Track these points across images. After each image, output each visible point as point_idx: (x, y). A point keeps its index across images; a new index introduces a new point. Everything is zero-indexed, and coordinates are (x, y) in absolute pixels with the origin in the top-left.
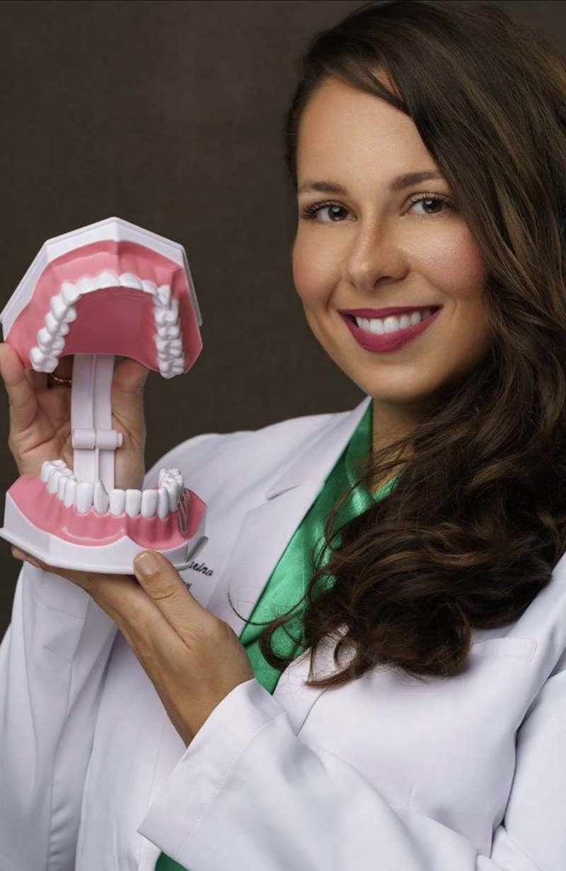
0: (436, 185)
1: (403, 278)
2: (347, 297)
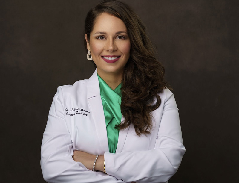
2: (105, 53)
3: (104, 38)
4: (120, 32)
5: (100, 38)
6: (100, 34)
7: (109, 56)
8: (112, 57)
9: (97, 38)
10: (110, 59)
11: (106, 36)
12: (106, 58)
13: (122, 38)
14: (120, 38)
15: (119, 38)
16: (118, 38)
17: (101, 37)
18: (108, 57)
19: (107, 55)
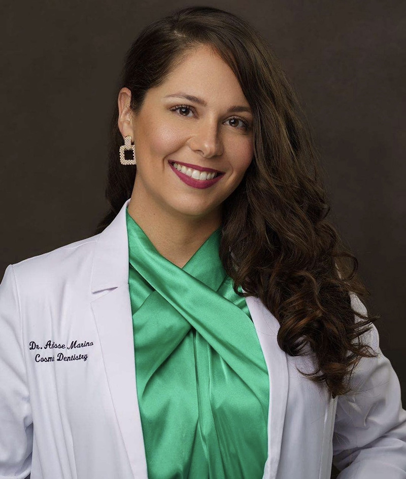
1: (221, 156)
2: (185, 156)
4: (241, 109)
5: (178, 111)
7: (194, 167)
8: (201, 170)
9: (174, 109)
10: (196, 175)
11: (199, 111)
12: (184, 169)
13: (241, 124)
14: (235, 123)
15: (231, 124)
16: (228, 123)
17: (182, 108)
18: (190, 170)
19: (190, 163)
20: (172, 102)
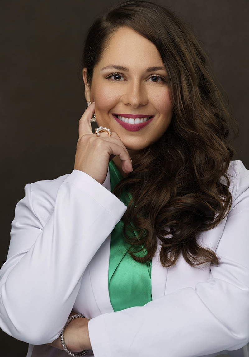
0: (162, 72)
1: (146, 105)
2: (121, 109)
3: (122, 79)
4: (155, 69)
5: (113, 78)
6: (115, 70)
8: (135, 117)
9: (108, 77)
10: (131, 121)
11: (126, 75)
12: (124, 119)
13: (160, 79)
14: (155, 79)
16: (151, 80)
17: (116, 75)
18: (127, 119)
19: (125, 113)
20: (106, 72)
